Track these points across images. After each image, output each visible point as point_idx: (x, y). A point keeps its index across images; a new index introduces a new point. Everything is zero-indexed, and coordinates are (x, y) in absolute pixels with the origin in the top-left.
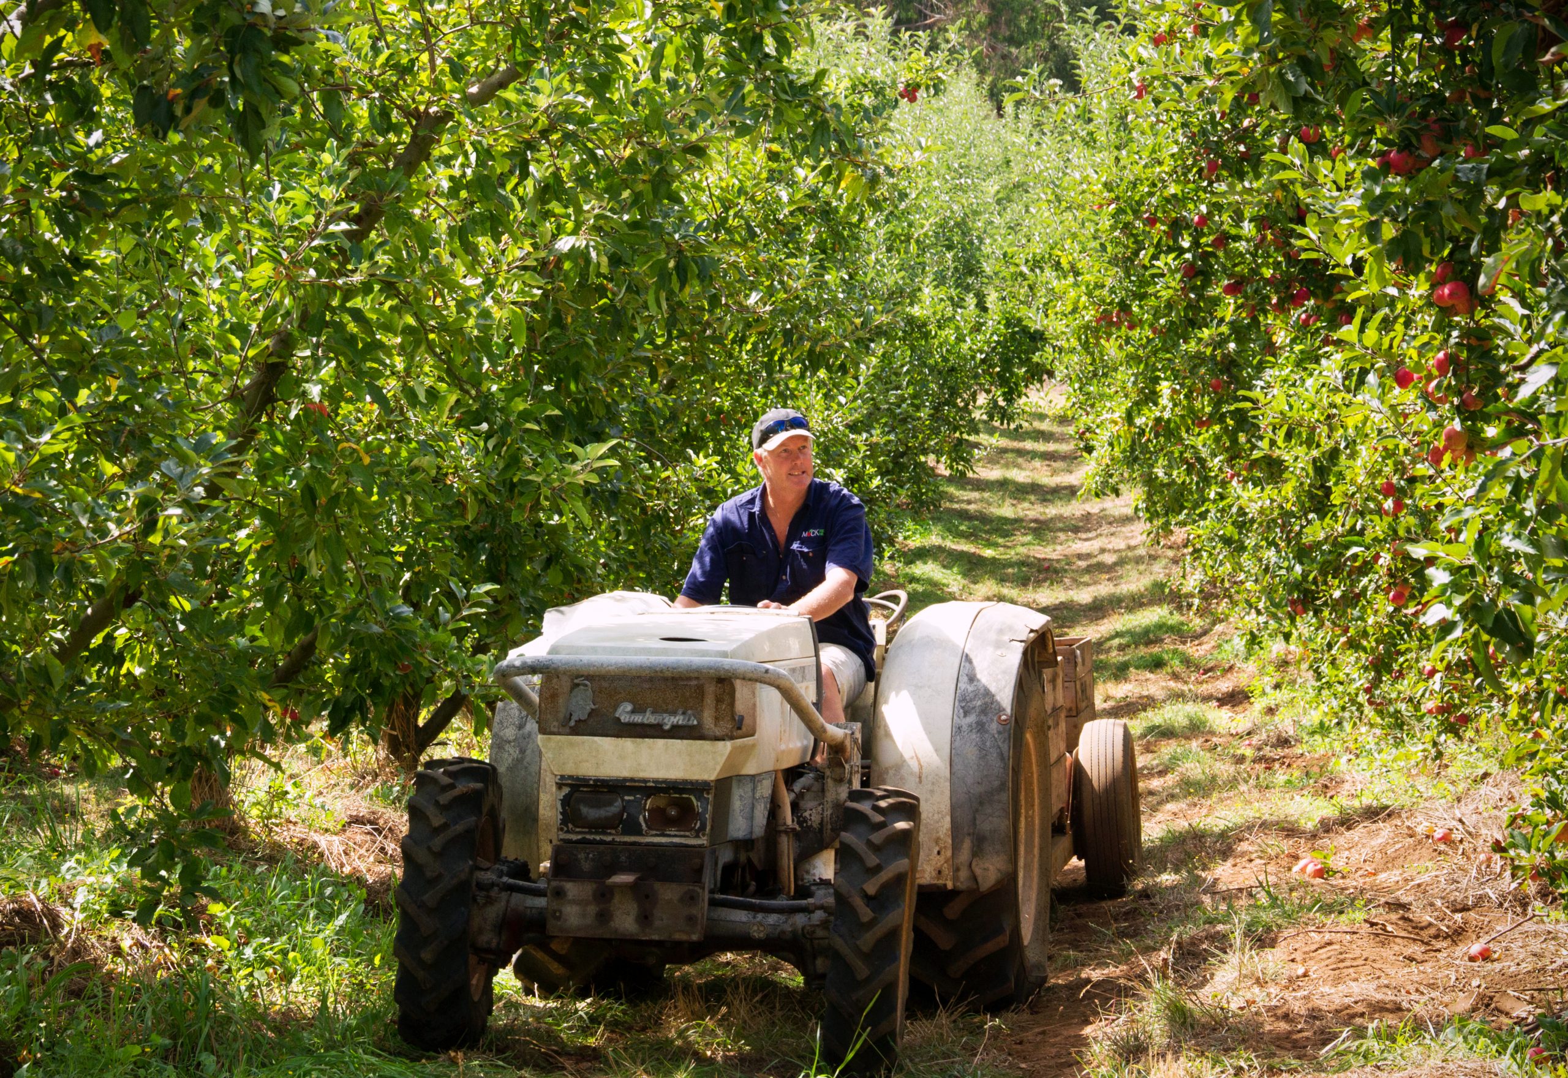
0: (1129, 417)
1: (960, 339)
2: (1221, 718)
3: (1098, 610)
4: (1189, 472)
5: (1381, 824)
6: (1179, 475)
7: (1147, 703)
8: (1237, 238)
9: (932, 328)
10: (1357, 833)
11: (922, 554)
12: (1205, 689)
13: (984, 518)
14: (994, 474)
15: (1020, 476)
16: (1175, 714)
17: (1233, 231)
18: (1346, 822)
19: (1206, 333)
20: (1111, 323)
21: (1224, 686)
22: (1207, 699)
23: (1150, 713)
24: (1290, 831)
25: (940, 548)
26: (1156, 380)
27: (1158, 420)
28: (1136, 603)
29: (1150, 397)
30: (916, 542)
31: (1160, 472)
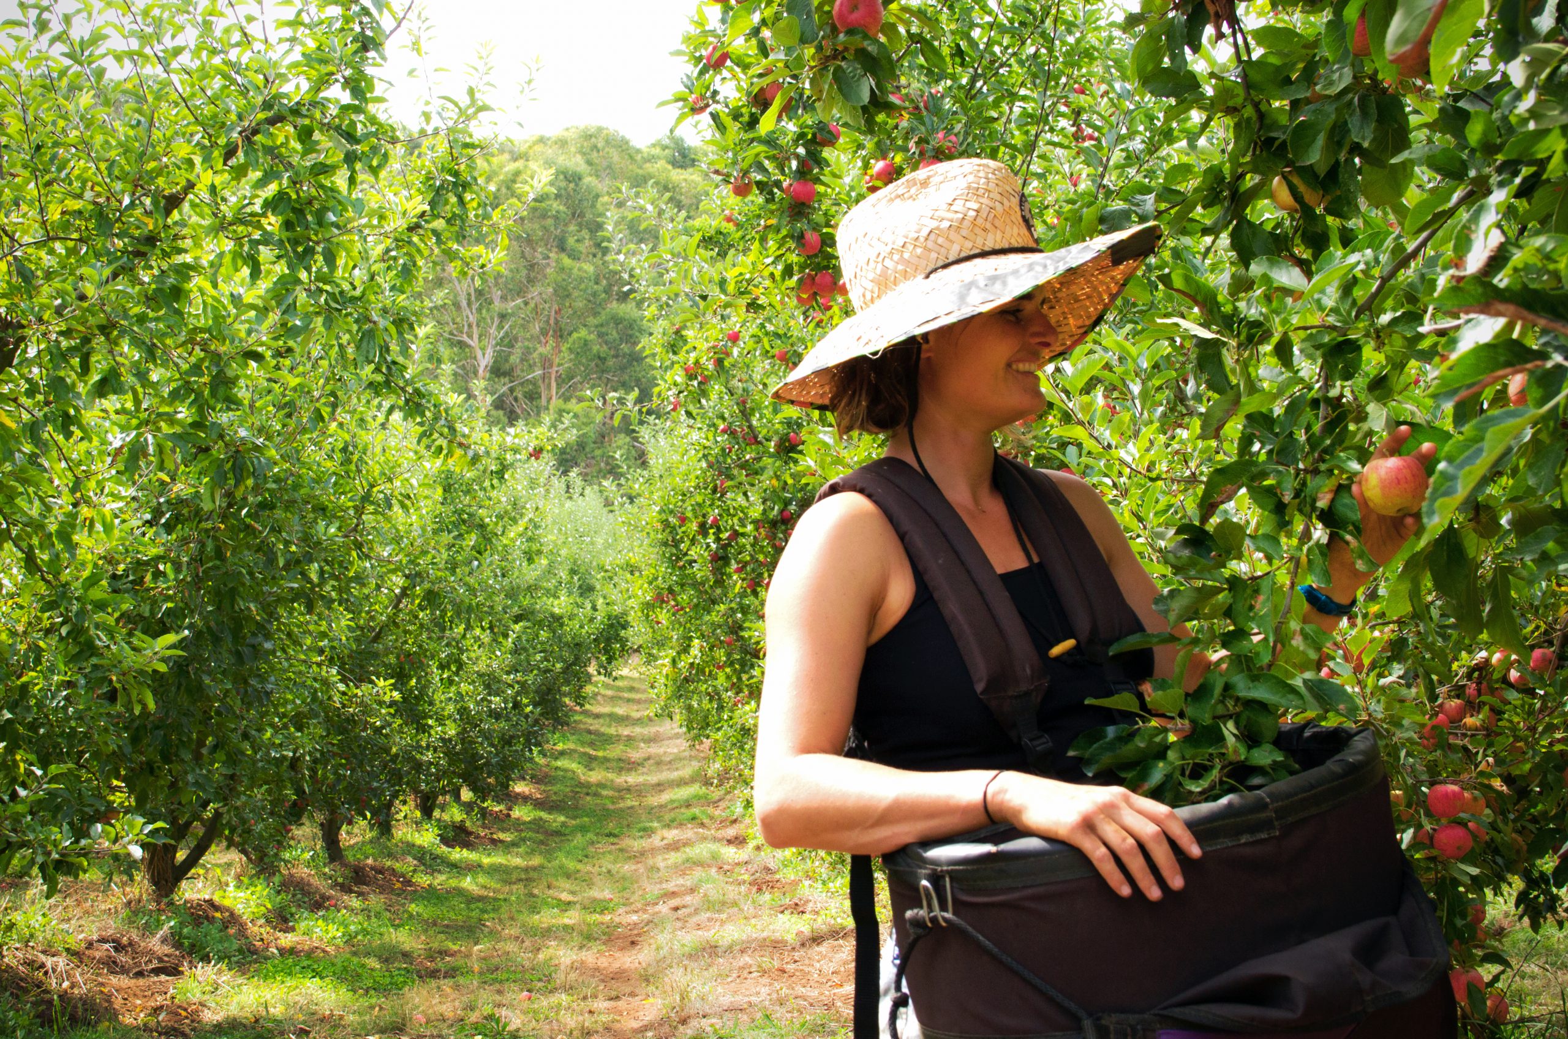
0: (674, 662)
1: (582, 627)
2: (730, 853)
3: (660, 787)
4: (711, 701)
5: (841, 942)
6: (706, 704)
7: (687, 843)
8: (743, 535)
9: (566, 620)
10: (823, 948)
11: (562, 753)
12: (721, 834)
13: (597, 733)
14: (606, 710)
15: (620, 711)
16: (701, 850)
17: (741, 530)
18: (816, 939)
19: (722, 607)
20: (663, 601)
21: (731, 832)
22: (720, 840)
23: (687, 850)
24: (776, 945)
25: (575, 751)
26: (690, 639)
27: (692, 664)
28: (682, 783)
29: (686, 650)
30: (560, 746)
31: (695, 704)
